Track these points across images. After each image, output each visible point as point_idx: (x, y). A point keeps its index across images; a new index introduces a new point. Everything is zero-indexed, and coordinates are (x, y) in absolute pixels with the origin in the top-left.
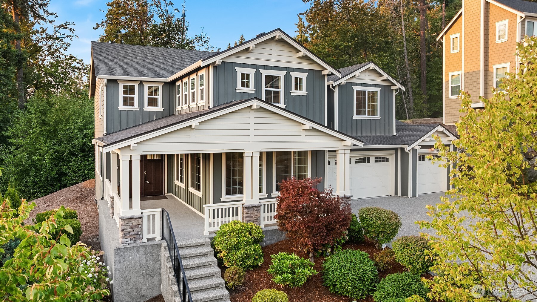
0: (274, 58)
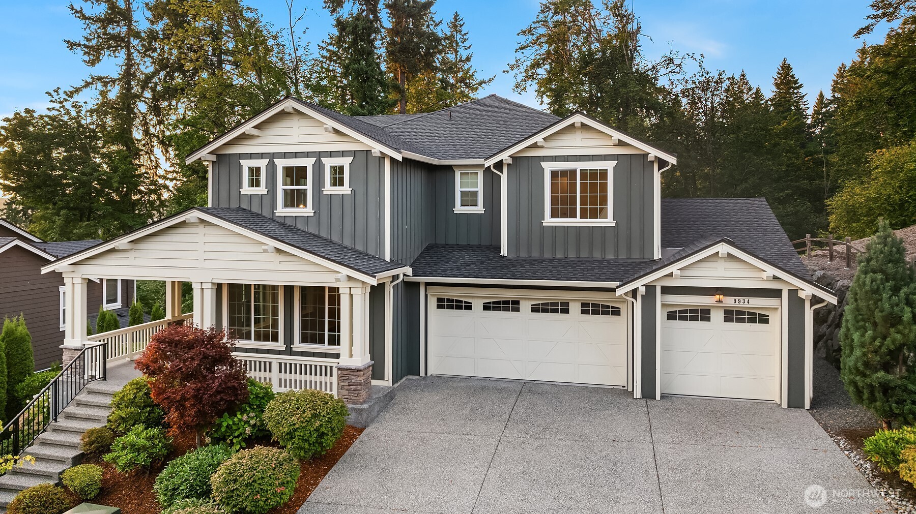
0: (295, 139)
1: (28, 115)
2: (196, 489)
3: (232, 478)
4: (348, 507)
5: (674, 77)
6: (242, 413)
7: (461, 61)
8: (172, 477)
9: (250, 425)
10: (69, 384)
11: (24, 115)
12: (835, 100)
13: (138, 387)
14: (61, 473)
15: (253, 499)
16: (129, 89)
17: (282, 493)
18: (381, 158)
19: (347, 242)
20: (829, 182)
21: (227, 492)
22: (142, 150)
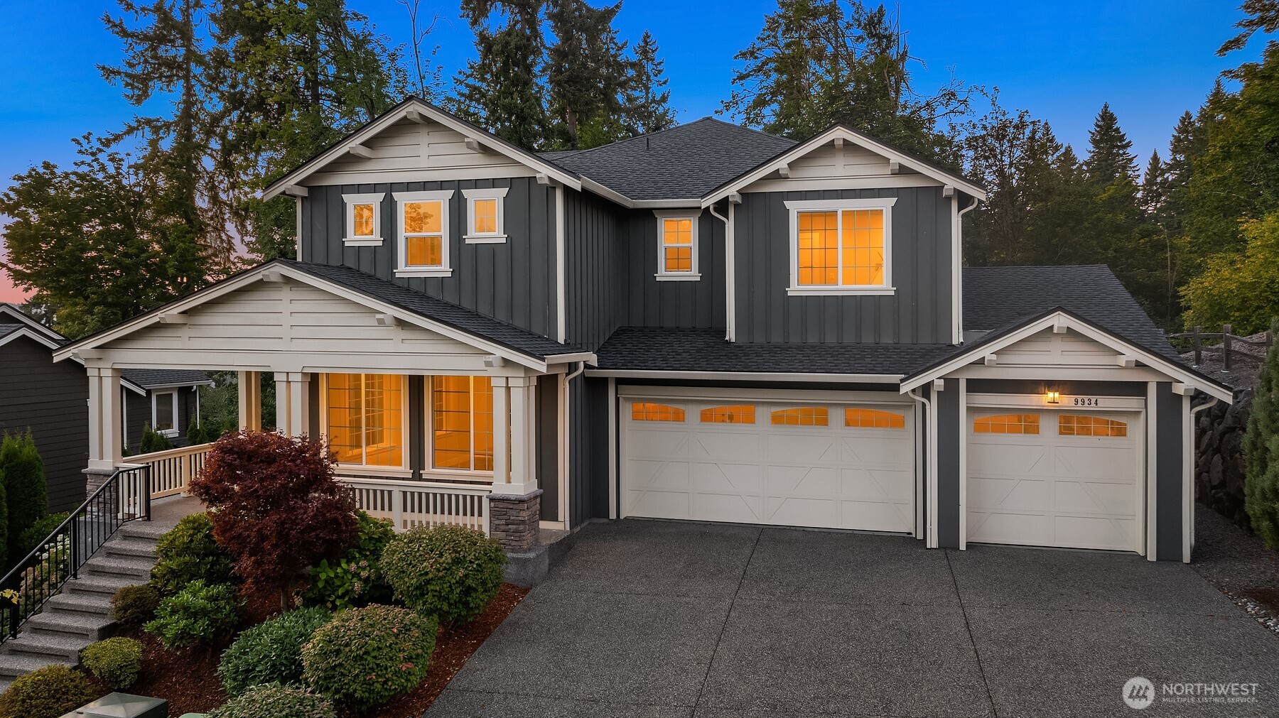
0: (424, 162)
1: (48, 172)
2: (280, 670)
3: (333, 647)
4: (509, 696)
5: (957, 120)
6: (348, 562)
7: (654, 101)
8: (245, 653)
9: (360, 579)
10: (95, 526)
11: (41, 171)
12: (1175, 165)
13: (195, 525)
14: (81, 651)
15: (365, 679)
16: (189, 137)
17: (409, 673)
18: (549, 189)
19: (501, 316)
20: (1175, 273)
21: (326, 670)
22: (209, 225)
